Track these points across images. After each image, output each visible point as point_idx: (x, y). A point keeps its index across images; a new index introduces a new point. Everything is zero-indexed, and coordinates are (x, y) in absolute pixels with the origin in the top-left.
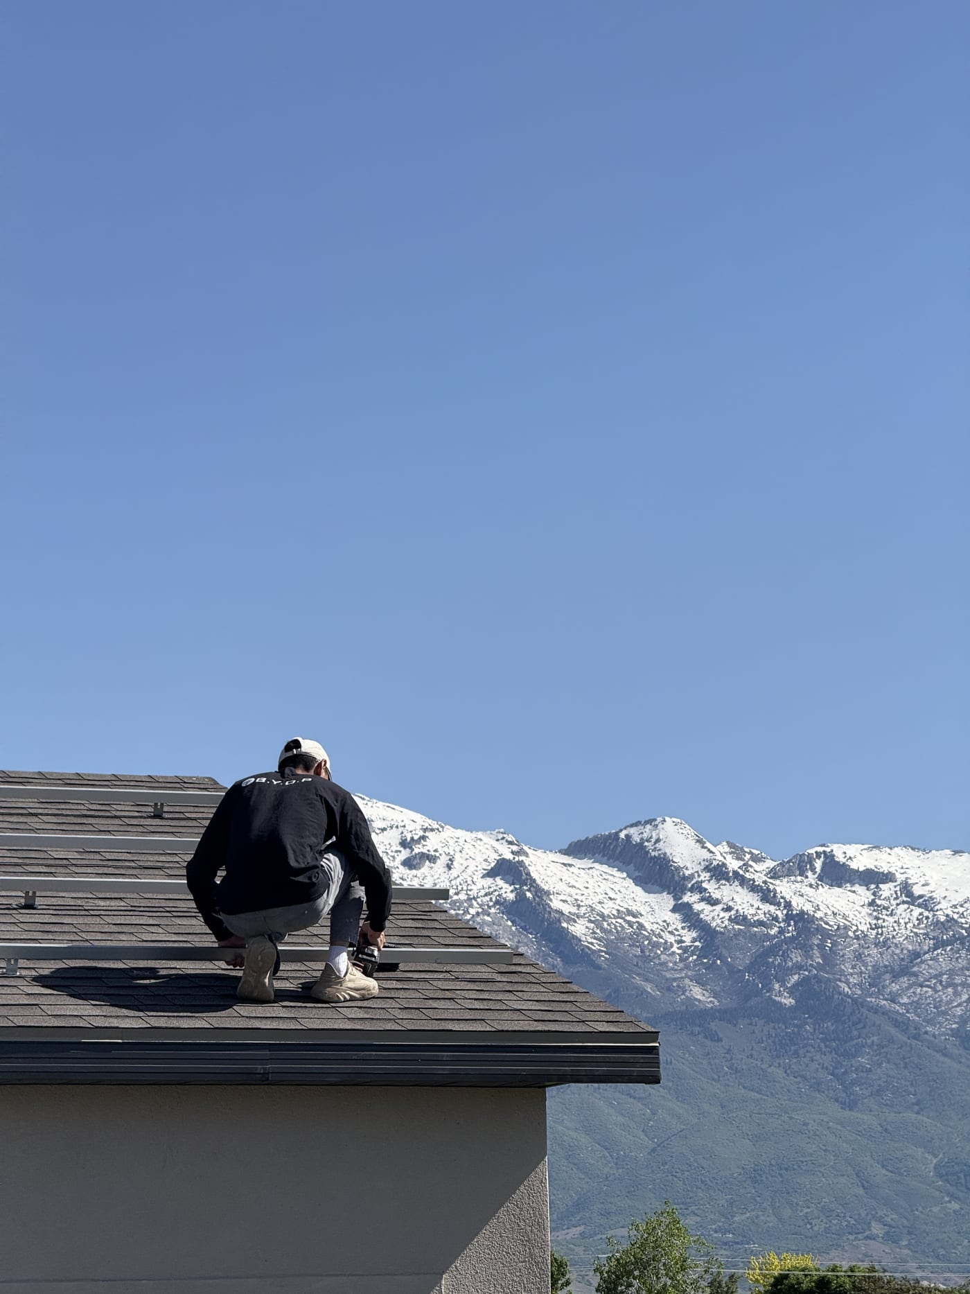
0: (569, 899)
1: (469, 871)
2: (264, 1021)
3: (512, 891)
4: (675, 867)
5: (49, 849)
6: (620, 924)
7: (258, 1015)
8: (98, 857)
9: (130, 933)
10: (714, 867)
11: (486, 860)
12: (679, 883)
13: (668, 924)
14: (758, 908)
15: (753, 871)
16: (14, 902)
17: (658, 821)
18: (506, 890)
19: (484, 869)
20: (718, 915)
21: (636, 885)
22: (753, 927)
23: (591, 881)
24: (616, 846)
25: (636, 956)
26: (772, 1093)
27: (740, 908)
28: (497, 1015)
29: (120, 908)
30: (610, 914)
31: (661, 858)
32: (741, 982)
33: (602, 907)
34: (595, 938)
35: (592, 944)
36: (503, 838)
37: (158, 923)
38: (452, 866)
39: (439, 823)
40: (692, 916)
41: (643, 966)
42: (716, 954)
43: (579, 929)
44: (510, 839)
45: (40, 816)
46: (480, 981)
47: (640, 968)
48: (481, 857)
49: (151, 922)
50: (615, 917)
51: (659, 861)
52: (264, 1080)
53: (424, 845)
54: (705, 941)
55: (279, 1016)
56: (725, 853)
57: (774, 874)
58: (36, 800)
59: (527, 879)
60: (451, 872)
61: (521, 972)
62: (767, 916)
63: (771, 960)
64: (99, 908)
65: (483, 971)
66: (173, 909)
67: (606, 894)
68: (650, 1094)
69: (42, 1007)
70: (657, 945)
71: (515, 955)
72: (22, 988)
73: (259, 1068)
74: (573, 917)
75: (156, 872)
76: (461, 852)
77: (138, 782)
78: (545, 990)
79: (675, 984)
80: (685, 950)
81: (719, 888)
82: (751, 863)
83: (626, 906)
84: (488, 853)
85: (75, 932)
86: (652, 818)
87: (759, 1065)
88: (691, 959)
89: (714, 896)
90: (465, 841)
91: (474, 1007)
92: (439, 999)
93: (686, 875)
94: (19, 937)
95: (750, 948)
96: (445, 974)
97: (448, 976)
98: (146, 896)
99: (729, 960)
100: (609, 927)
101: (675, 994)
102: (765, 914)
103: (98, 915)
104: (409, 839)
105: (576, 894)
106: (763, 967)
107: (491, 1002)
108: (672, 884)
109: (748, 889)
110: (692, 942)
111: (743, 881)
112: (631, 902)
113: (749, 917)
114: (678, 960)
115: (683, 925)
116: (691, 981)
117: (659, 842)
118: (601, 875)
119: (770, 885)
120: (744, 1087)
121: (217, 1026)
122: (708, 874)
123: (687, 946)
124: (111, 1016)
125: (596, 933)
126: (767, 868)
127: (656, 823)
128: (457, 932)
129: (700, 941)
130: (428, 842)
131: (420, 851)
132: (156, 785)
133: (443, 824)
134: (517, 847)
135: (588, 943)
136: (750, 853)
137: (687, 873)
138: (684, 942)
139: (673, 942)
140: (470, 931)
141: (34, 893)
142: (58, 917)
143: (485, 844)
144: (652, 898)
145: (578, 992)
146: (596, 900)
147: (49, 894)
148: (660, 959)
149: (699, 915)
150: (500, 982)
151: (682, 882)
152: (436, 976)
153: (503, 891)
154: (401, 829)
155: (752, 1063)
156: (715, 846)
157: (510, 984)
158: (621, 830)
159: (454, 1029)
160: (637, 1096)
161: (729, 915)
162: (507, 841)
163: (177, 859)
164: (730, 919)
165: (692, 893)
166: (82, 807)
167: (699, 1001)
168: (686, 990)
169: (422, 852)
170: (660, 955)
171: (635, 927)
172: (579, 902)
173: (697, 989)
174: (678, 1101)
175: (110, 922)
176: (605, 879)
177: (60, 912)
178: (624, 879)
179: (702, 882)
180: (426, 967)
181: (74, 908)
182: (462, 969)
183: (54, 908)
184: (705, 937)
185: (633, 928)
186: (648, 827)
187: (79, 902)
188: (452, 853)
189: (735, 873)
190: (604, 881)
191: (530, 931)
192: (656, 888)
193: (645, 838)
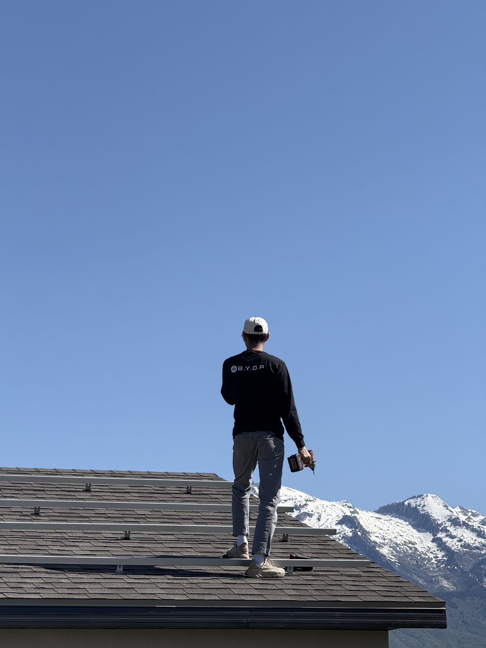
0: (379, 536)
1: (329, 522)
2: (247, 596)
3: (351, 532)
4: (433, 519)
5: (135, 510)
6: (406, 548)
7: (243, 593)
8: (160, 513)
9: (177, 552)
10: (453, 519)
11: (337, 516)
12: (435, 527)
13: (430, 548)
14: (476, 540)
15: (473, 521)
16: (119, 537)
17: (424, 496)
18: (348, 531)
19: (336, 520)
20: (455, 544)
21: (413, 528)
22: (473, 549)
23: (390, 527)
24: (403, 509)
25: (413, 564)
26: (484, 635)
27: (466, 540)
28: (363, 593)
29: (172, 539)
30: (401, 543)
31: (426, 515)
32: (467, 578)
33: (397, 540)
34: (393, 556)
35: (391, 558)
36: (346, 505)
37: (191, 547)
38: (320, 519)
39: (314, 497)
40: (442, 544)
41: (417, 570)
42: (454, 564)
43: (385, 551)
44: (349, 505)
45: (130, 493)
46: (354, 576)
47: (416, 570)
48: (335, 514)
49: (188, 546)
50: (403, 545)
51: (425, 517)
52: (247, 626)
53: (306, 508)
54: (449, 557)
55: (254, 593)
56: (458, 512)
57: (484, 523)
58: (128, 485)
59: (358, 526)
60: (320, 522)
61: (374, 571)
62: (480, 544)
63: (482, 567)
64: (162, 539)
65: (355, 571)
66: (199, 540)
67: (398, 533)
68: (422, 635)
69: (136, 589)
70: (424, 559)
71: (371, 562)
72: (125, 579)
73: (244, 620)
74: (382, 545)
75: (189, 521)
76: (325, 512)
77: (178, 476)
78: (387, 580)
79: (434, 579)
80: (439, 561)
81: (456, 530)
82: (471, 517)
83: (409, 539)
84: (339, 512)
85: (150, 552)
86: (422, 494)
87: (477, 620)
88: (442, 566)
89: (453, 534)
90: (327, 506)
91: (351, 589)
92: (333, 585)
93: (439, 523)
94: (122, 554)
95: (471, 560)
96: (336, 572)
97: (337, 573)
98: (184, 533)
99: (461, 566)
100: (400, 550)
101: (434, 584)
102: (479, 543)
103: (162, 543)
104: (298, 506)
105: (383, 533)
106: (479, 570)
107: (360, 586)
108: (431, 528)
109: (470, 530)
110: (442, 557)
111: (468, 526)
112: (411, 537)
113: (471, 545)
114: (435, 567)
115: (438, 548)
116: (442, 577)
117: (425, 506)
118: (396, 523)
119: (482, 528)
120: (470, 632)
121: (223, 599)
122: (450, 523)
123: (440, 559)
124: (170, 594)
125: (394, 553)
126: (480, 520)
127: (423, 497)
128: (341, 551)
129: (446, 557)
130: (308, 507)
131: (304, 511)
132: (187, 477)
133: (315, 498)
134: (353, 509)
135: (390, 558)
136: (471, 512)
137: (439, 522)
138: (438, 557)
139: (433, 558)
140: (348, 550)
141: (129, 532)
142: (141, 544)
143: (337, 508)
144: (421, 535)
145: (403, 582)
146: (393, 536)
147: (136, 532)
148: (426, 566)
149: (445, 543)
150: (364, 576)
151: (437, 527)
152: (331, 573)
153: (346, 532)
154: (294, 500)
155: (473, 619)
156: (453, 509)
157: (369, 578)
158: (405, 501)
159: (342, 600)
160: (415, 636)
161: (461, 543)
162: (348, 506)
163: (199, 514)
164: (461, 546)
165: (442, 532)
166: (151, 489)
167: (446, 587)
168: (439, 582)
169: (305, 512)
170: (426, 564)
171: (413, 550)
172: (385, 537)
173: (445, 581)
174: (436, 639)
175: (167, 546)
176: (397, 525)
177: (142, 542)
178: (407, 525)
179: (447, 527)
180: (326, 569)
181: (149, 539)
182: (344, 570)
183: (139, 539)
184: (449, 555)
185: (412, 550)
186: (419, 499)
187: (151, 536)
188: (320, 513)
189: (463, 522)
190: (397, 526)
191: (360, 552)
192: (424, 530)
193: (418, 505)
